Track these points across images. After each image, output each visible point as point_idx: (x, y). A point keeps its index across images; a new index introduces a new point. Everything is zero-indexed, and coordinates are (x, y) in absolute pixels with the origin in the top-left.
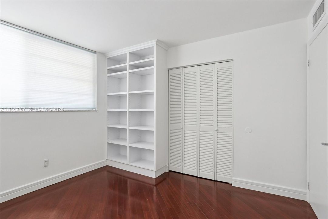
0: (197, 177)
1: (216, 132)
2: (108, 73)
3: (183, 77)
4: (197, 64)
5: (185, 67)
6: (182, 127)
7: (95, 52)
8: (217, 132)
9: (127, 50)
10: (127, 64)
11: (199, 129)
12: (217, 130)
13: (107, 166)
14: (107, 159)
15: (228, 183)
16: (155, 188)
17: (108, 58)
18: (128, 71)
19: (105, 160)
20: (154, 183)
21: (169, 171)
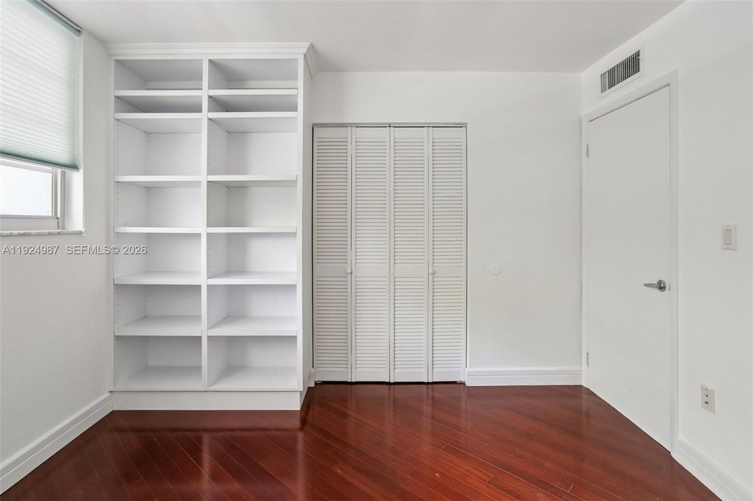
0: (389, 383)
1: (431, 277)
2: (118, 110)
3: (351, 149)
4: (386, 124)
5: (358, 126)
6: (349, 271)
7: (77, 29)
8: (433, 277)
9: (202, 52)
10: (204, 93)
11: (392, 274)
12: (434, 273)
13: (113, 413)
14: (110, 392)
15: (455, 382)
16: (300, 435)
17: (118, 62)
18: (205, 115)
19: (107, 395)
20: (297, 423)
21: (316, 384)
